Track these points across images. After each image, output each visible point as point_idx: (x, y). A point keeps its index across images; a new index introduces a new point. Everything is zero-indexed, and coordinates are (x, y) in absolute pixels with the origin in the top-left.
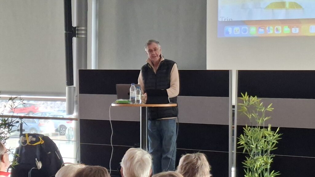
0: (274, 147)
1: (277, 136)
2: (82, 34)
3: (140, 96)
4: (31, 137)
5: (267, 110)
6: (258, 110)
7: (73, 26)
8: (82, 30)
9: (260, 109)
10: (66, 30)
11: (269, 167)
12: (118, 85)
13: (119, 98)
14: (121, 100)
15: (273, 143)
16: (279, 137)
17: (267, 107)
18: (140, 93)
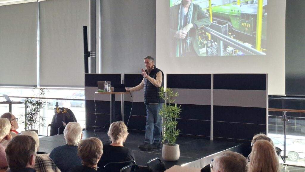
0: (179, 116)
1: (180, 110)
2: (93, 55)
3: (110, 88)
4: (60, 109)
5: (175, 95)
6: (170, 95)
7: (88, 51)
8: (93, 53)
9: (171, 95)
10: (85, 53)
11: (175, 127)
12: (98, 82)
13: (99, 89)
14: (100, 90)
15: (178, 114)
16: (181, 111)
17: (175, 94)
18: (110, 86)
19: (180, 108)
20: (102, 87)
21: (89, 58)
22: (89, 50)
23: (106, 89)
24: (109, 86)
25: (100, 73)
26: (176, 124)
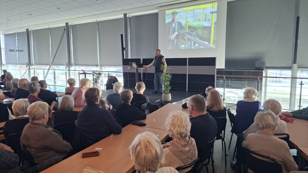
2: (126, 49)
4: (110, 77)
10: (122, 48)
11: (169, 85)
12: (129, 63)
13: (130, 66)
19: (171, 75)
20: (132, 65)
21: (124, 51)
22: (124, 47)
23: (133, 66)
24: (135, 65)
25: (130, 58)
26: (169, 83)
